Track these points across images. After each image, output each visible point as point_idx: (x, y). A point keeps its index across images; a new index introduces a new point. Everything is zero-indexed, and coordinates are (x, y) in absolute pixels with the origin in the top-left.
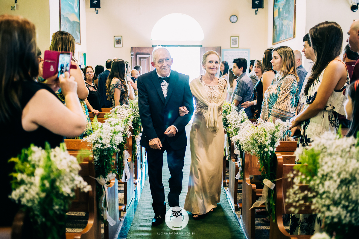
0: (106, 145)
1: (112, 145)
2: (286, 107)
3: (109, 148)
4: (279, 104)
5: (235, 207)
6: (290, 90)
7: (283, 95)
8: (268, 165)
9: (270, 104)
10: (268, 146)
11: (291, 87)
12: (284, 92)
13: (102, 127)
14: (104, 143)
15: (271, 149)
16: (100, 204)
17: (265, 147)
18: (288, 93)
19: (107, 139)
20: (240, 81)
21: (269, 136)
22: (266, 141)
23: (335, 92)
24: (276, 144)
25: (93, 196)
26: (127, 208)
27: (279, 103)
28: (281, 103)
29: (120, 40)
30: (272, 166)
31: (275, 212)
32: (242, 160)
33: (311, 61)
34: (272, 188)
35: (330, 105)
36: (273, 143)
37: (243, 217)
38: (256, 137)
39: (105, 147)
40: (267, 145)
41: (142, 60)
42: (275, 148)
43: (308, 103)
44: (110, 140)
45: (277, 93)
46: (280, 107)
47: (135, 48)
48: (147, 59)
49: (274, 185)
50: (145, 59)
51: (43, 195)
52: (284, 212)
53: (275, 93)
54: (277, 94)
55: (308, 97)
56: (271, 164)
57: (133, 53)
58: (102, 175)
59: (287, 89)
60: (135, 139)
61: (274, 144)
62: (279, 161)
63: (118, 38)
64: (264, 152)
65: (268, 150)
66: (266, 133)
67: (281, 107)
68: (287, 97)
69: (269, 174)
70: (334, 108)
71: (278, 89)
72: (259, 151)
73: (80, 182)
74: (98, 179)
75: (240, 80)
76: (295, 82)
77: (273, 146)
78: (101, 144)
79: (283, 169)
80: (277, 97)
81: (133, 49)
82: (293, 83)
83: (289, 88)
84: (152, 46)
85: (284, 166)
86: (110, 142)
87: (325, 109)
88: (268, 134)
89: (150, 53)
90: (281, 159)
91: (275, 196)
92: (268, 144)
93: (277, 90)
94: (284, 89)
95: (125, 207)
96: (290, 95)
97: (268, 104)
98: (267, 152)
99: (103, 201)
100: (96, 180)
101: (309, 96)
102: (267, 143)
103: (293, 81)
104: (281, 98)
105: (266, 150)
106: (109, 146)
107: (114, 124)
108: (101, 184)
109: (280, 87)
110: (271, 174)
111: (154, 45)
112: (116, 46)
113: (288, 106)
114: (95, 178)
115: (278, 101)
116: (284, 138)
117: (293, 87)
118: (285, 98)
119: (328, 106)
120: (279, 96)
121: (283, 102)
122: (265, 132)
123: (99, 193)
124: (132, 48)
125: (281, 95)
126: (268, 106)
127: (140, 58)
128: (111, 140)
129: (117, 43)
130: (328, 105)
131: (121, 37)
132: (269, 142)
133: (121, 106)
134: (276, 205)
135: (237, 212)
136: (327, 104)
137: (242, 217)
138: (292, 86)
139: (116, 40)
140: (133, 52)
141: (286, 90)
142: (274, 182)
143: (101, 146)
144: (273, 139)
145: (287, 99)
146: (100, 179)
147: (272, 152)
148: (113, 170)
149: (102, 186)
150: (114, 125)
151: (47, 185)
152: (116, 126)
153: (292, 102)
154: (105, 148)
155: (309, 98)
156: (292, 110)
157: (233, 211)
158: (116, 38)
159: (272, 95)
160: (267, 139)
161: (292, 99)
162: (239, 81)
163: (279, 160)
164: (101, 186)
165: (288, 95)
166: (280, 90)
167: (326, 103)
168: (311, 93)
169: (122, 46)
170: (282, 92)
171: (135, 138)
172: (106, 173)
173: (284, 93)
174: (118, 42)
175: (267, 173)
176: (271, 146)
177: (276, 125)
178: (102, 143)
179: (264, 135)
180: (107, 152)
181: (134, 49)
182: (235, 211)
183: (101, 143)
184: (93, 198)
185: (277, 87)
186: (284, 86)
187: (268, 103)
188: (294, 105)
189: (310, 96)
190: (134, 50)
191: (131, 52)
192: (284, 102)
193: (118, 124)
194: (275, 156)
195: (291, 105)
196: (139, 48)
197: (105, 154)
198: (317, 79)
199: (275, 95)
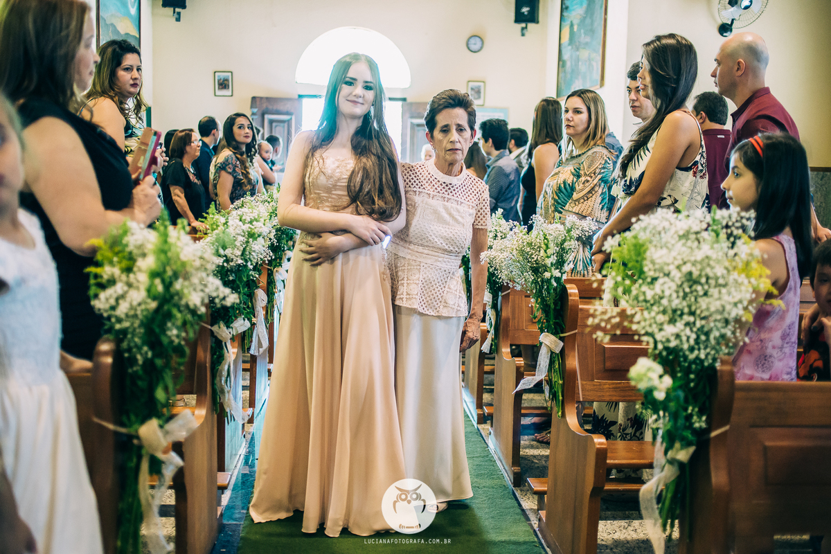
0: (233, 259)
1: (246, 261)
2: (591, 209)
3: (239, 265)
4: (577, 203)
5: (478, 415)
6: (599, 177)
7: (587, 184)
8: (550, 306)
9: (558, 203)
10: (551, 270)
11: (602, 171)
12: (589, 178)
13: (227, 222)
14: (229, 254)
15: (557, 273)
16: (218, 378)
17: (546, 269)
18: (595, 182)
19: (236, 249)
20: (494, 167)
21: (553, 249)
22: (548, 257)
23: (678, 171)
24: (566, 265)
25: (206, 363)
26: (255, 416)
27: (578, 200)
28: (582, 201)
29: (227, 80)
30: (558, 308)
31: (563, 396)
32: (495, 314)
33: (640, 120)
34: (557, 351)
35: (670, 196)
36: (560, 264)
37: (495, 431)
38: (528, 249)
39: (232, 264)
40: (549, 265)
41: (276, 126)
42: (564, 273)
43: (627, 194)
44: (242, 249)
45: (573, 181)
46: (578, 209)
47: (261, 98)
48: (286, 125)
49: (562, 344)
50: (282, 124)
51: (153, 305)
52: (579, 397)
53: (569, 181)
54: (572, 184)
55: (626, 181)
56: (555, 304)
57: (255, 110)
58: (223, 321)
59: (594, 173)
60: (272, 275)
61: (563, 266)
62: (570, 298)
63: (223, 75)
64: (543, 281)
65: (552, 276)
66: (548, 241)
67: (582, 209)
68: (593, 189)
69: (551, 323)
70: (676, 201)
71: (575, 173)
72: (534, 279)
73: (217, 289)
74: (215, 328)
75: (494, 165)
76: (608, 161)
77: (561, 269)
78: (225, 258)
79: (579, 315)
80: (573, 189)
81: (256, 102)
82: (606, 162)
83: (598, 171)
84: (297, 97)
85: (582, 309)
86: (242, 255)
87: (659, 203)
88: (551, 245)
89: (292, 111)
90: (575, 294)
91: (563, 365)
92: (552, 263)
93: (574, 175)
94: (588, 173)
95: (253, 413)
96: (600, 185)
97: (554, 205)
98: (548, 281)
99: (225, 373)
100: (211, 330)
101: (628, 178)
102: (548, 262)
103: (605, 158)
104: (582, 190)
105: (547, 275)
106: (240, 261)
107: (249, 220)
108: (220, 338)
109: (579, 169)
110: (555, 324)
111: (301, 93)
112: (219, 93)
113: (595, 207)
114: (209, 327)
115: (575, 196)
116: (586, 272)
117: (606, 170)
118: (590, 192)
119: (665, 198)
120: (577, 188)
121: (586, 198)
122: (547, 239)
123: (215, 356)
124: (254, 98)
125: (581, 185)
126: (553, 208)
127: (271, 122)
128: (244, 250)
129: (220, 87)
130: (665, 196)
131: (230, 74)
132: (553, 259)
133: (252, 199)
134: (563, 383)
135: (483, 425)
136: (663, 194)
137: (492, 432)
138: (604, 168)
139: (219, 81)
140: (256, 108)
141: (593, 175)
142: (562, 339)
143: (224, 262)
144: (562, 256)
145: (593, 192)
146: (219, 327)
147: (558, 280)
148: (245, 312)
149: (223, 343)
150: (251, 222)
151: (160, 288)
152: (254, 223)
153: (603, 200)
154: (231, 267)
155: (628, 183)
156: (602, 215)
157: (475, 423)
158: (219, 76)
159: (562, 185)
160: (549, 255)
161: (602, 193)
162: (491, 167)
163: (571, 296)
164: (221, 342)
165: (596, 184)
166: (579, 176)
167: (662, 191)
168: (634, 173)
169: (231, 94)
170: (583, 179)
171: (272, 272)
172: (230, 317)
173: (588, 181)
174: (223, 84)
175: (548, 321)
176: (557, 268)
177: (568, 225)
178: (226, 256)
179: (543, 246)
180: (233, 275)
181: (258, 100)
182: (479, 423)
183: (224, 256)
184: (206, 366)
185: (573, 171)
186: (589, 168)
187: (553, 201)
188: (606, 206)
189: (631, 179)
190: (258, 103)
191: (252, 107)
192: (588, 199)
193: (257, 221)
194: (564, 290)
195: (601, 206)
196: (268, 99)
197: (231, 278)
198: (644, 148)
199: (569, 185)
